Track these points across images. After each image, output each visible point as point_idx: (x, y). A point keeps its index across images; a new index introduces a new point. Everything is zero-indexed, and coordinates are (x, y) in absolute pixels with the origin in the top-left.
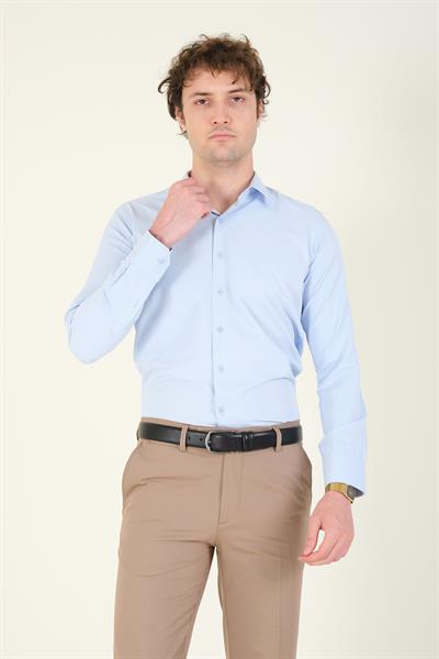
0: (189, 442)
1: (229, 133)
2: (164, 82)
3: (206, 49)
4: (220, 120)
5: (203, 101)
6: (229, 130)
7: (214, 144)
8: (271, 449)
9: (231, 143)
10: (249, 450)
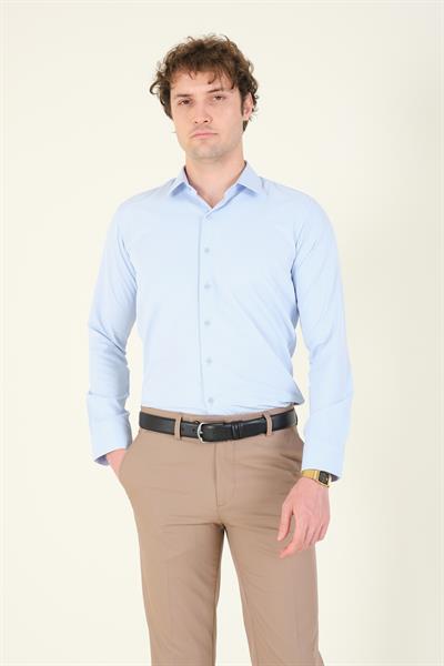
0: (183, 433)
1: (208, 131)
2: (155, 84)
3: (186, 52)
4: (200, 120)
5: (186, 102)
6: (210, 128)
7: (196, 142)
8: (263, 435)
9: (212, 141)
10: (239, 438)
